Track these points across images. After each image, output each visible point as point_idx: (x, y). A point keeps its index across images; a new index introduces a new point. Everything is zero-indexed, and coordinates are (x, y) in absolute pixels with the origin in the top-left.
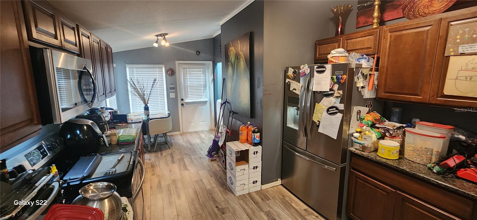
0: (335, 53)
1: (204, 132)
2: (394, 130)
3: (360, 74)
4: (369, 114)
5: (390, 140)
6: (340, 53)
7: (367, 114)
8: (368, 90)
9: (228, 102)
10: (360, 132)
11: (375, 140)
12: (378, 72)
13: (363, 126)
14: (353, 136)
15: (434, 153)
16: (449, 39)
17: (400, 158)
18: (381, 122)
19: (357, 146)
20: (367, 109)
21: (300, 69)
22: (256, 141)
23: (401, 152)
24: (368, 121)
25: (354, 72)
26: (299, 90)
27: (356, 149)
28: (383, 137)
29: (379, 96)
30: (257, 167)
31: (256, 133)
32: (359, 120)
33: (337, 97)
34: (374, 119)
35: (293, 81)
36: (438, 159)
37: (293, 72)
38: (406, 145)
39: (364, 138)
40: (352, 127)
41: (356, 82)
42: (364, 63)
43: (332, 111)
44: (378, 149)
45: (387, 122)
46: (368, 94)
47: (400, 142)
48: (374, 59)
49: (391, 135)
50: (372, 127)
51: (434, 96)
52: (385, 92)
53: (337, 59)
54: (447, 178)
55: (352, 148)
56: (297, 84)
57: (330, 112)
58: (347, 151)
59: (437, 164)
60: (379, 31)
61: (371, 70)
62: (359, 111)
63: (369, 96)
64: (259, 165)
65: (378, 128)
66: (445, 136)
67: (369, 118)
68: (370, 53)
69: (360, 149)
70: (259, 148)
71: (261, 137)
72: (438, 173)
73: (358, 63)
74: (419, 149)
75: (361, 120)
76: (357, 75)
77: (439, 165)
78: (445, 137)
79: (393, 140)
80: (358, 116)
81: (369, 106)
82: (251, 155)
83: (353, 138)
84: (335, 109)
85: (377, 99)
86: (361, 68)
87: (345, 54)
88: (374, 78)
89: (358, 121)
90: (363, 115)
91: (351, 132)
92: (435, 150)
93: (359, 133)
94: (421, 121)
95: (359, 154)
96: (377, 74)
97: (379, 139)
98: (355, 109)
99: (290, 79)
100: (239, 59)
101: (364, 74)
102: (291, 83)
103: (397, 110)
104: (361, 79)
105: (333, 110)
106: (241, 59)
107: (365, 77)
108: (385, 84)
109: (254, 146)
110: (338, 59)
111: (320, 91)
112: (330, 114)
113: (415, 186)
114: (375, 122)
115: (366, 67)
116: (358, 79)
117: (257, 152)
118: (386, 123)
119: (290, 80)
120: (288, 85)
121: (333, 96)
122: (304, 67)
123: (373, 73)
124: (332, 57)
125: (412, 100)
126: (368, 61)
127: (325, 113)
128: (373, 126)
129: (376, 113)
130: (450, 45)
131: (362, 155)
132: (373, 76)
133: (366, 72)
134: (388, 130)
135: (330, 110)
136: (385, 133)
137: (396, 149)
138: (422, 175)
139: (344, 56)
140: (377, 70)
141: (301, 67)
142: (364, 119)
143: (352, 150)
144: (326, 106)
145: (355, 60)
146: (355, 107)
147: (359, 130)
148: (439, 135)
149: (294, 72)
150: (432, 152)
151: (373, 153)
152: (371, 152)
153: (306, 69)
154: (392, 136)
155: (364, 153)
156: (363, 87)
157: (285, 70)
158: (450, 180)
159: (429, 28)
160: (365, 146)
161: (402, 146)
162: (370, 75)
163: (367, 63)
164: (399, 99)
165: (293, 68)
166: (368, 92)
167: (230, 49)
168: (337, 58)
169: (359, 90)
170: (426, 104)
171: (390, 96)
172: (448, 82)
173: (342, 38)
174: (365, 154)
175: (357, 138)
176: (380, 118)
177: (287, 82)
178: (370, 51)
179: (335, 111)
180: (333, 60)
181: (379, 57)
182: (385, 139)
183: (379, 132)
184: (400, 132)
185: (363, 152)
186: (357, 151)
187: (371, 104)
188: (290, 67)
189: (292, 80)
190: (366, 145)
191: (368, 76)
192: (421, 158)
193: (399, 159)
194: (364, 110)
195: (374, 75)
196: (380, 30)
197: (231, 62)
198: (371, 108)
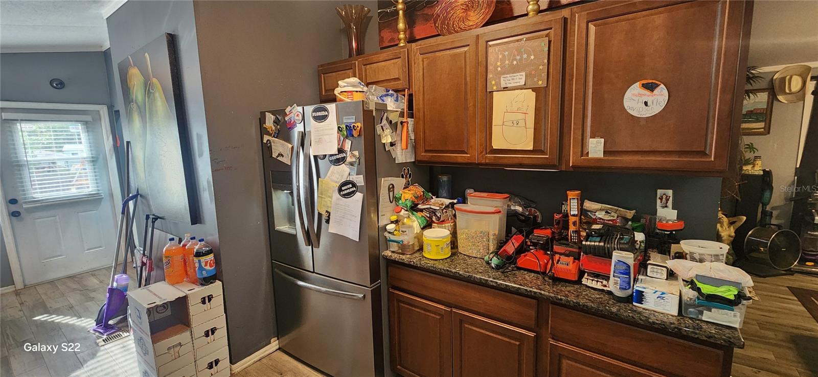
0: (346, 85)
1: (96, 273)
2: (443, 210)
3: (384, 122)
4: (408, 189)
5: (439, 227)
6: (354, 86)
7: (404, 188)
8: (402, 150)
9: (141, 196)
10: (396, 222)
11: (418, 232)
12: (413, 119)
13: (401, 211)
14: (386, 230)
15: (491, 237)
16: (490, 67)
17: (453, 254)
18: (426, 200)
19: (394, 247)
20: (403, 181)
21: (286, 115)
22: (205, 274)
23: (454, 244)
24: (406, 200)
25: (374, 117)
26: (288, 155)
27: (393, 252)
28: (428, 225)
29: (419, 159)
30: (213, 331)
31: (202, 256)
32: (393, 201)
33: (352, 164)
34: (415, 197)
35: (276, 139)
36: (496, 246)
37: (274, 122)
38: (458, 232)
39: (402, 231)
40: (382, 215)
41: (380, 135)
42: (391, 104)
43: (346, 189)
44: (423, 245)
45: (434, 199)
46: (402, 155)
47: (450, 229)
48: (405, 96)
49: (439, 218)
50: (414, 210)
51: (482, 152)
52: (426, 151)
53: (350, 96)
54: (507, 272)
55: (388, 252)
56: (283, 145)
57: (344, 193)
58: (379, 258)
59: (496, 253)
60: (406, 52)
61: (402, 115)
62: (391, 186)
63: (404, 159)
64: (221, 323)
65: (421, 210)
66: (501, 209)
67: (408, 196)
68: (400, 87)
69: (399, 251)
70: (216, 288)
71: (217, 261)
72: (498, 267)
73: (381, 102)
74: (473, 235)
75: (395, 200)
76: (381, 123)
77: (498, 255)
78: (500, 212)
79: (442, 228)
80: (391, 193)
81: (406, 176)
82: (195, 308)
83: (386, 234)
84: (351, 186)
85: (417, 162)
86: (386, 111)
87: (363, 89)
88: (408, 129)
89: (391, 203)
90: (398, 191)
91: (382, 223)
92: (491, 233)
93: (395, 224)
94: (475, 191)
95: (397, 260)
96: (412, 123)
97: (424, 228)
98: (384, 183)
99: (270, 135)
100: (152, 95)
101: (391, 121)
102: (272, 144)
103: (445, 178)
104: (388, 131)
105: (348, 189)
106: (157, 95)
107: (394, 126)
108: (425, 137)
109: (202, 285)
110: (352, 96)
111: (324, 155)
112: (344, 196)
113: (473, 296)
114: (416, 200)
115: (394, 110)
116: (383, 130)
117: (210, 298)
118: (432, 201)
119: (270, 138)
120: (268, 147)
121: (346, 163)
122: (293, 111)
123: (405, 121)
124: (341, 92)
125: (460, 161)
126: (397, 100)
127: (336, 195)
128: (414, 208)
129: (418, 187)
130: (491, 76)
131: (402, 261)
132: (405, 124)
133: (394, 118)
134: (434, 212)
135: (343, 188)
136: (431, 218)
137: (445, 242)
138: (478, 276)
139: (360, 92)
140: (411, 116)
141: (288, 110)
142: (400, 199)
143: (386, 254)
144: (336, 182)
145: (376, 98)
146: (383, 179)
147: (394, 218)
148: (492, 210)
149: (276, 122)
150: (489, 237)
151: (417, 255)
152: (414, 253)
153: (296, 115)
154: (441, 220)
155: (403, 257)
156: (392, 144)
157: (260, 119)
158: (510, 274)
159: (466, 49)
160: (405, 245)
161: (454, 234)
162: (402, 123)
163: (394, 104)
164: (444, 160)
165: (273, 113)
166: (402, 153)
167: (130, 72)
168: (349, 94)
169: (387, 150)
170: (475, 164)
171: (432, 156)
172: (495, 130)
173: (357, 62)
174: (405, 258)
175: (392, 233)
176: (424, 194)
177: (265, 141)
178: (400, 85)
179: (352, 190)
180: (344, 99)
181: (412, 94)
182: (433, 226)
183: (422, 216)
184: (450, 212)
185: (403, 254)
186: (395, 257)
187: (410, 172)
188: (267, 112)
189: (274, 137)
190: (405, 242)
191: (399, 124)
192: (477, 249)
193: (452, 257)
194: (400, 182)
195: (407, 124)
196: (408, 50)
197: (136, 103)
198: (410, 180)
